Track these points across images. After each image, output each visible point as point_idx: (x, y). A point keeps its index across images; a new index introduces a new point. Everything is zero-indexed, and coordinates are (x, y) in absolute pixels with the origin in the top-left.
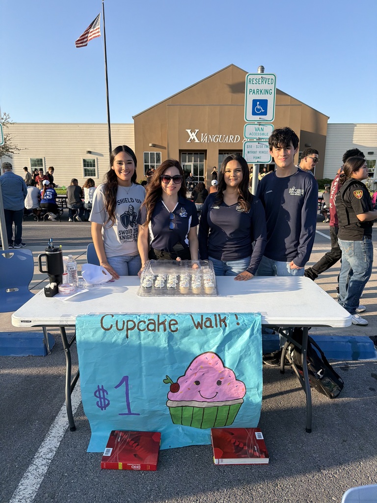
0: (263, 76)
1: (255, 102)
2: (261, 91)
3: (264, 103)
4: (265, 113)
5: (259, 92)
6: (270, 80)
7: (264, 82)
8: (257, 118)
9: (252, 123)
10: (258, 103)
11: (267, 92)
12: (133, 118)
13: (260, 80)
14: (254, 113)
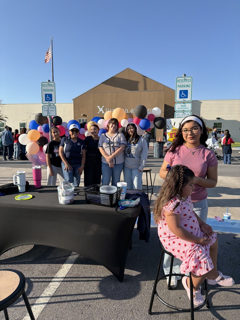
0: (185, 78)
1: (181, 92)
2: (184, 86)
3: (186, 92)
4: (187, 97)
5: (183, 86)
6: (189, 80)
7: (186, 81)
8: (182, 100)
9: (179, 103)
10: (183, 92)
11: (187, 86)
12: (73, 100)
13: (184, 80)
14: (180, 97)
